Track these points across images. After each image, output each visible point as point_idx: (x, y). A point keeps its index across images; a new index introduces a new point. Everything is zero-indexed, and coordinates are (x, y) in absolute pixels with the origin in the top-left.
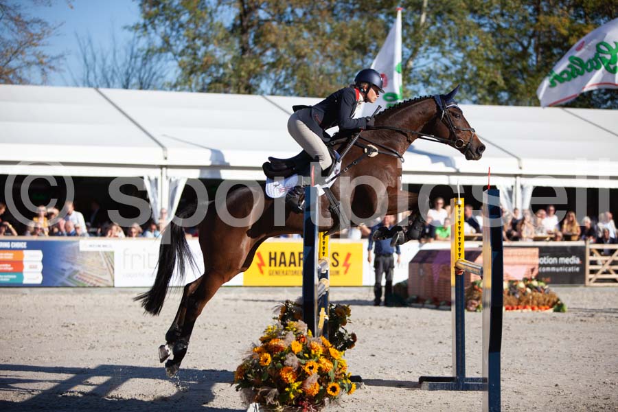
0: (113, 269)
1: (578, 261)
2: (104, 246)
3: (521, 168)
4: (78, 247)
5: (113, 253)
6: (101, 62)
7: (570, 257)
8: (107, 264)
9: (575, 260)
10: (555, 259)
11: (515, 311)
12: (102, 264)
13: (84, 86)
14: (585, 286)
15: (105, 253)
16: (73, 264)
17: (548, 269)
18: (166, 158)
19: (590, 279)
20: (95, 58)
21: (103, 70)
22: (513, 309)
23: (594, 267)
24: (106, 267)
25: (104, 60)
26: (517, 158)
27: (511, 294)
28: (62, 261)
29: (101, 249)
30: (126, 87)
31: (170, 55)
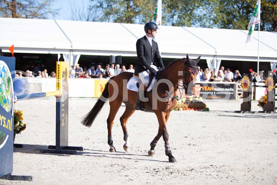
0: (41, 90)
1: (233, 90)
2: (38, 81)
3: (216, 53)
4: (27, 81)
5: (41, 83)
6: (78, 12)
7: (229, 88)
8: (39, 88)
9: (231, 89)
10: (223, 89)
11: (186, 110)
12: (37, 88)
13: (71, 20)
14: (236, 100)
15: (38, 83)
16: (25, 88)
17: (220, 93)
18: (72, 47)
19: (238, 97)
20: (76, 10)
21: (79, 15)
22: (186, 109)
23: (240, 93)
24: (38, 89)
25: (80, 11)
26: (215, 49)
27: (186, 103)
28: (21, 86)
29: (37, 82)
30: (88, 20)
31: (101, 9)
